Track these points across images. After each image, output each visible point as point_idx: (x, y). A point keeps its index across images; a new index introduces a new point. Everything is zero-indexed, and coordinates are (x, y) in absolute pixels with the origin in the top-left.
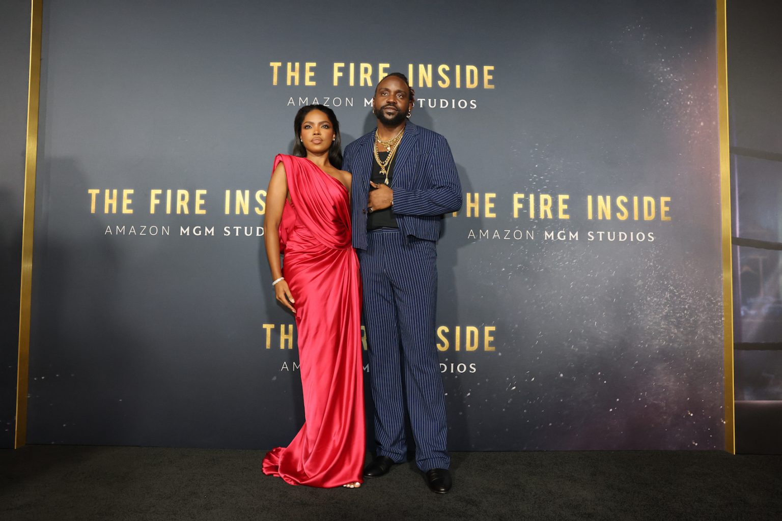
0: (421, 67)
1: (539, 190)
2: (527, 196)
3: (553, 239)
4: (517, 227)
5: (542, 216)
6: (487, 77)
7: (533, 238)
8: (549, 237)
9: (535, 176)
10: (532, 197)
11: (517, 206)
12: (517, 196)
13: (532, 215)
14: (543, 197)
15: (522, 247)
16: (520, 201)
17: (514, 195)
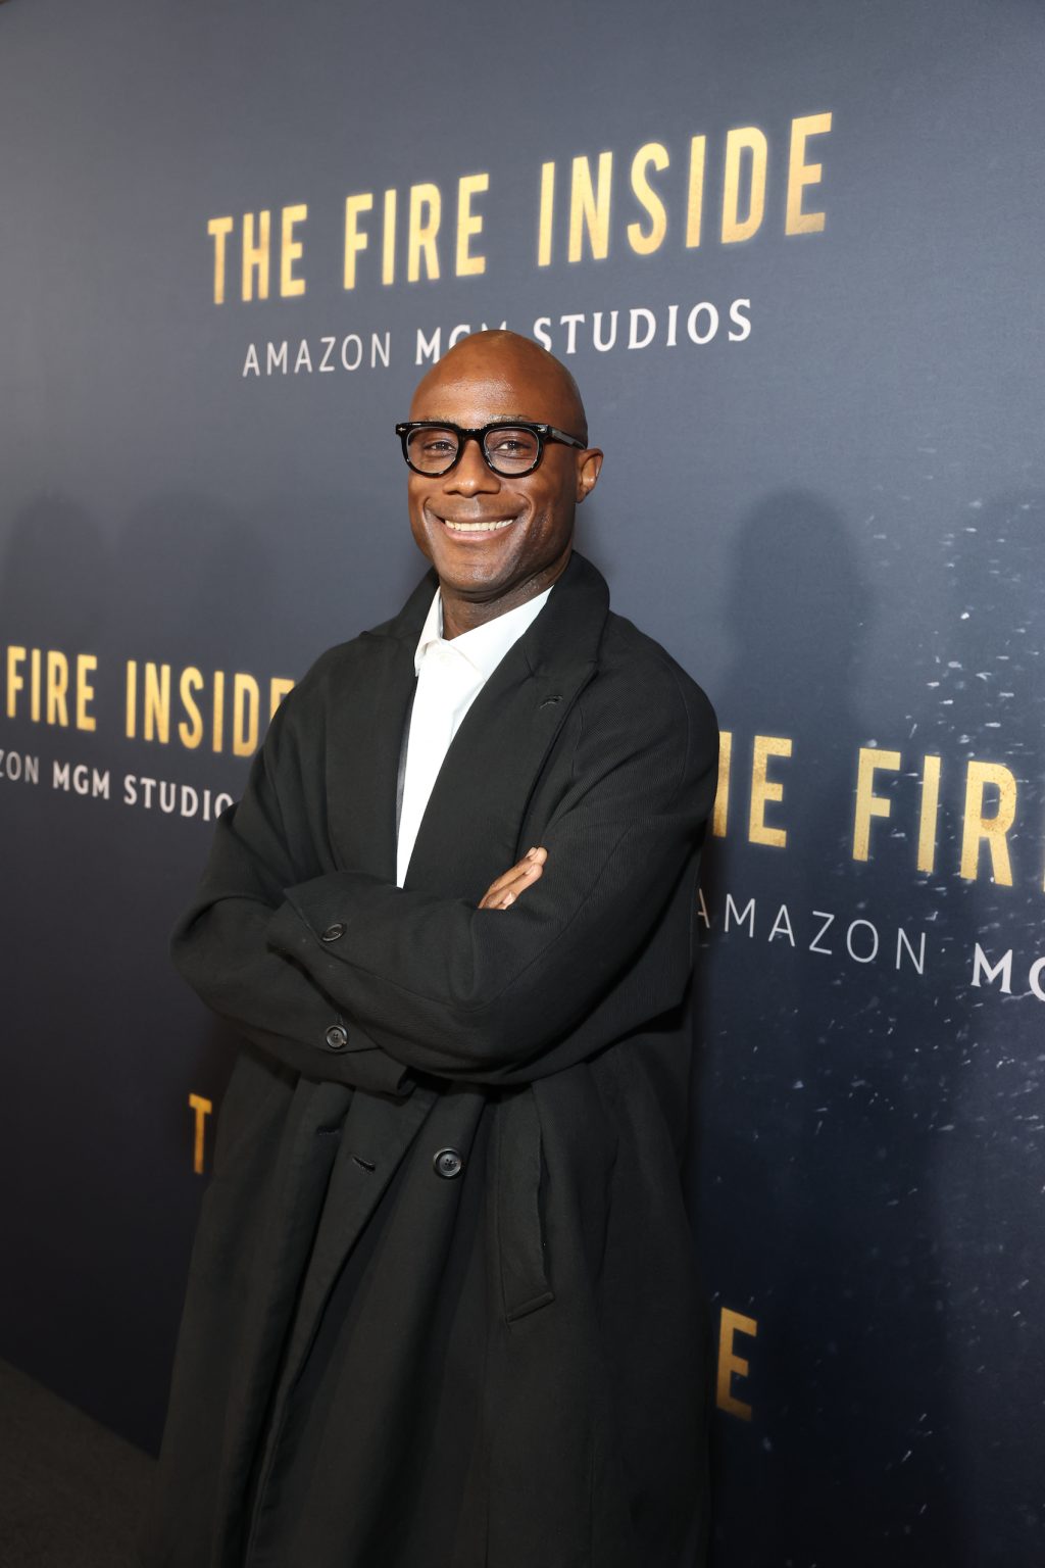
0: (580, 165)
1: (965, 739)
2: (912, 764)
3: (1006, 988)
4: (862, 906)
5: (968, 870)
6: (803, 174)
7: (920, 970)
8: (991, 975)
9: (953, 665)
10: (932, 766)
11: (870, 806)
12: (875, 760)
13: (926, 860)
14: (981, 773)
15: (875, 1002)
16: (884, 783)
17: (863, 752)
